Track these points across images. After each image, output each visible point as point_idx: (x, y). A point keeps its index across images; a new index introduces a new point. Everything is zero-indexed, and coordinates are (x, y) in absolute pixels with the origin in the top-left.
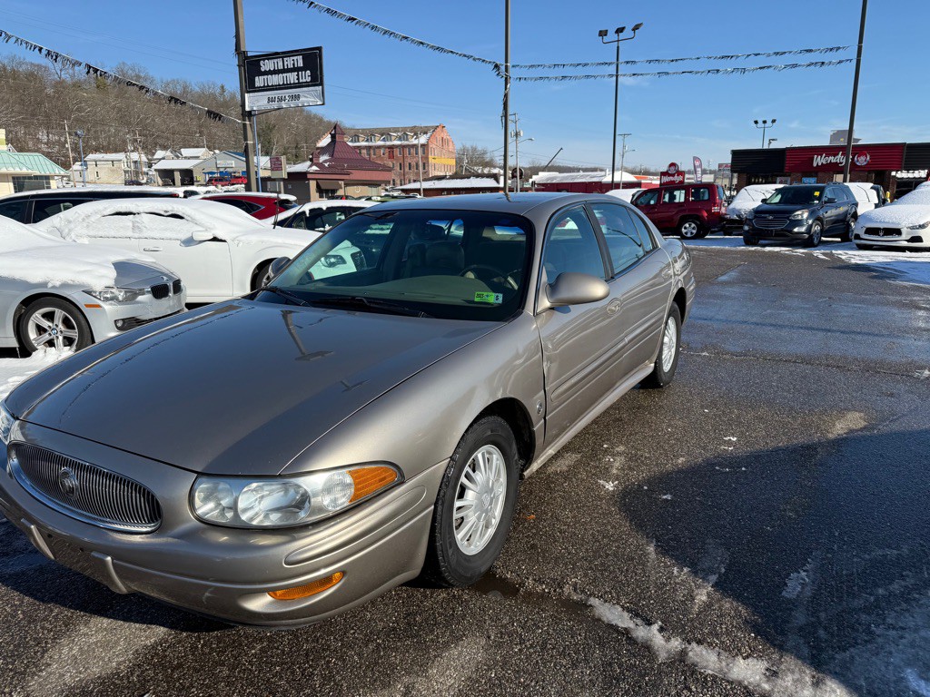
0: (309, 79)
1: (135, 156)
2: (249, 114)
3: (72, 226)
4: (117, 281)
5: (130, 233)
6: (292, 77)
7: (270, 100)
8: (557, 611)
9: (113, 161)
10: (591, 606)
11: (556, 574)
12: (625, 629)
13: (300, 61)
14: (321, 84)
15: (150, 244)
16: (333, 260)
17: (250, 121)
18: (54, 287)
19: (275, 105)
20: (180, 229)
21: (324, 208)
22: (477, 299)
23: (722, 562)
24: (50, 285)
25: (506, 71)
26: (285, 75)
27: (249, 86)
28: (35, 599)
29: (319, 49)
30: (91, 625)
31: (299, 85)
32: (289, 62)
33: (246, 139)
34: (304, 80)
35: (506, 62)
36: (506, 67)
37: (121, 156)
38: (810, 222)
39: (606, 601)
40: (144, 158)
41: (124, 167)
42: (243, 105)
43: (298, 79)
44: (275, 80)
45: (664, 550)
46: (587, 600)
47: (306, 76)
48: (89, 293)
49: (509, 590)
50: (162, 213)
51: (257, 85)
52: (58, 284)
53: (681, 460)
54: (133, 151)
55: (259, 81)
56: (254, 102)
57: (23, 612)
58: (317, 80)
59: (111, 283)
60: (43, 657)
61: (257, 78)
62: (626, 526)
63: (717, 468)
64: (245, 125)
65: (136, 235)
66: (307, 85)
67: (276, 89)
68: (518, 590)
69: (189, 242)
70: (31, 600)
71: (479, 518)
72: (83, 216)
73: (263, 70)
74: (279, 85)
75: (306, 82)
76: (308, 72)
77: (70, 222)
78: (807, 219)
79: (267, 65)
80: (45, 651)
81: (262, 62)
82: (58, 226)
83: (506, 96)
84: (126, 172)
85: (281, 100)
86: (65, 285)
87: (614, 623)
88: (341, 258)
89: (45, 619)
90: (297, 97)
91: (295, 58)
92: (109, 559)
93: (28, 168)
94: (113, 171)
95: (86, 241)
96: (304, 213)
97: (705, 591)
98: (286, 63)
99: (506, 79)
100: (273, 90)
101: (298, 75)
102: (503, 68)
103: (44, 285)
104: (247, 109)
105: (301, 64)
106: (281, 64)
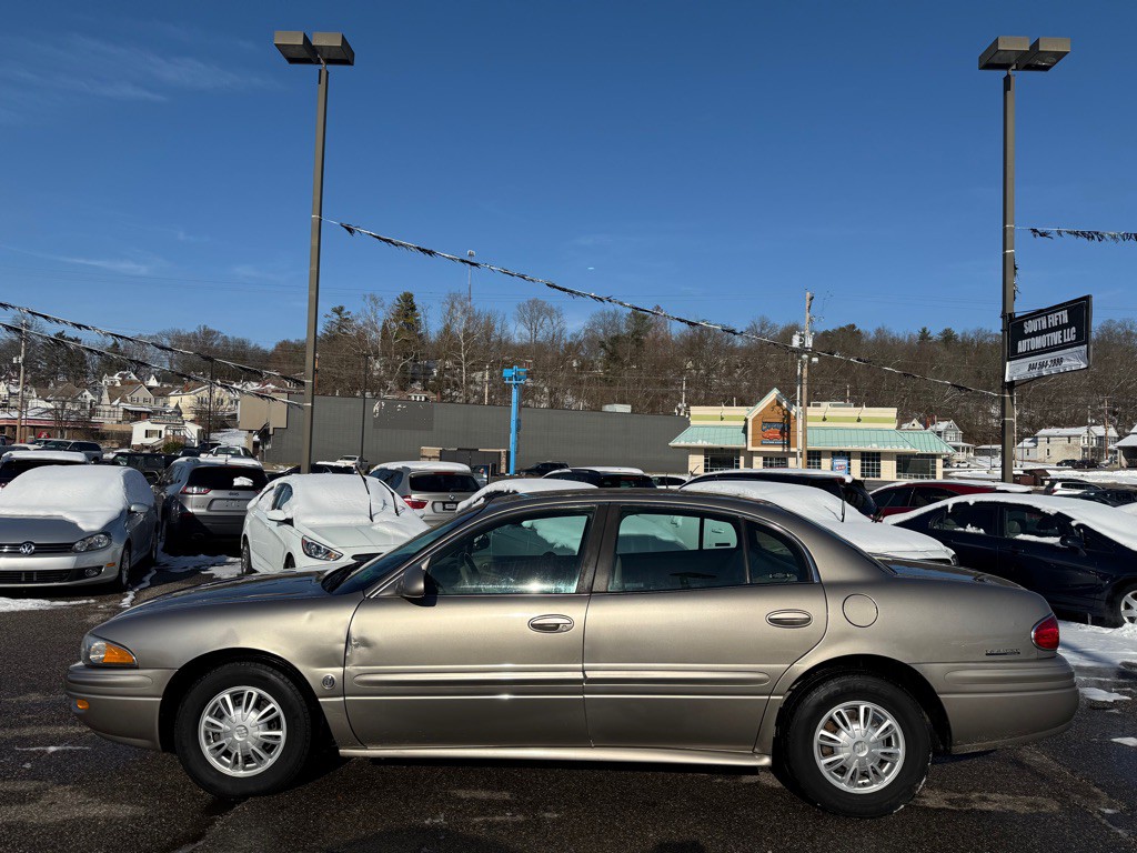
0: (1073, 338)
1: (1099, 431)
2: (1012, 385)
6: (1056, 337)
7: (1032, 367)
9: (1069, 437)
13: (1064, 316)
14: (1087, 342)
17: (1009, 393)
19: (1035, 373)
21: (971, 503)
26: (1048, 335)
27: (1011, 353)
29: (1087, 298)
31: (1063, 346)
32: (1053, 320)
33: (1005, 415)
34: (1069, 340)
37: (1082, 430)
41: (1083, 443)
42: (1003, 376)
43: (1062, 339)
44: (1038, 342)
47: (1071, 334)
51: (1020, 350)
54: (1095, 424)
55: (1022, 346)
56: (1015, 371)
58: (1082, 337)
61: (1020, 343)
64: (1004, 398)
66: (1071, 345)
67: (1039, 354)
73: (1026, 332)
74: (1042, 348)
75: (1071, 341)
76: (1074, 328)
79: (1031, 327)
81: (1026, 324)
84: (1084, 450)
85: (1042, 365)
90: (1060, 361)
91: (1059, 314)
93: (912, 446)
94: (1068, 448)
98: (1050, 321)
100: (1035, 354)
101: (1062, 334)
104: (1007, 379)
105: (1066, 320)
106: (1044, 323)
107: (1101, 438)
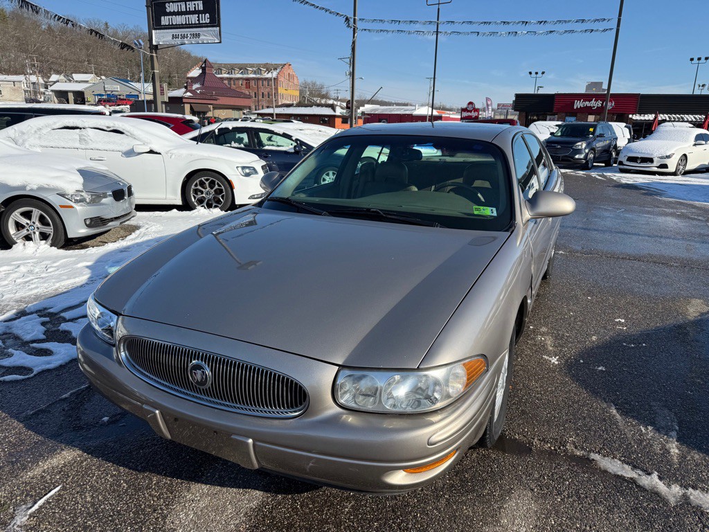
0: (208, 21)
1: (33, 78)
2: (156, 48)
3: (26, 137)
4: (84, 185)
5: (77, 145)
6: (194, 19)
7: (174, 37)
8: (570, 465)
9: (14, 82)
10: (593, 460)
11: (553, 434)
12: (631, 479)
13: (200, 5)
14: (219, 25)
15: (96, 155)
16: (247, 171)
17: (156, 53)
18: (31, 190)
19: (178, 41)
20: (123, 143)
21: (231, 128)
22: (476, 213)
23: (672, 421)
24: (28, 188)
25: (354, 22)
26: (187, 16)
27: (156, 24)
28: (130, 469)
30: (193, 490)
31: (200, 26)
32: (191, 6)
33: (153, 68)
34: (204, 22)
35: (355, 15)
36: (355, 19)
37: (21, 78)
38: (587, 151)
39: (605, 456)
40: (41, 81)
41: (24, 87)
42: (151, 40)
43: (199, 20)
44: (179, 20)
45: (624, 412)
46: (588, 455)
47: (206, 18)
48: (63, 195)
49: (523, 449)
50: (105, 128)
51: (163, 23)
52: (35, 187)
53: (594, 338)
54: (31, 74)
55: (165, 20)
56: (159, 37)
57: (125, 482)
58: (215, 22)
59: (80, 187)
60: (165, 523)
61: (163, 18)
62: (585, 394)
63: (625, 344)
64: (152, 57)
65: (83, 147)
66: (206, 26)
67: (180, 28)
68: (531, 449)
69: (130, 153)
70: (127, 470)
72: (35, 129)
73: (168, 11)
74: (182, 24)
75: (206, 23)
76: (208, 15)
77: (23, 133)
78: (585, 148)
79: (171, 7)
80: (164, 517)
81: (167, 5)
82: (13, 136)
83: (354, 43)
84: (25, 91)
85: (183, 37)
86: (41, 189)
87: (619, 473)
88: (254, 169)
89: (148, 488)
90: (198, 35)
92: (250, 441)
94: (14, 90)
95: (39, 150)
96: (214, 131)
97: (674, 446)
98: (188, 6)
99: (354, 29)
100: (177, 28)
101: (198, 17)
102: (352, 21)
103: (24, 188)
104: (154, 43)
105: (201, 8)
106: (183, 7)
107: (34, 83)
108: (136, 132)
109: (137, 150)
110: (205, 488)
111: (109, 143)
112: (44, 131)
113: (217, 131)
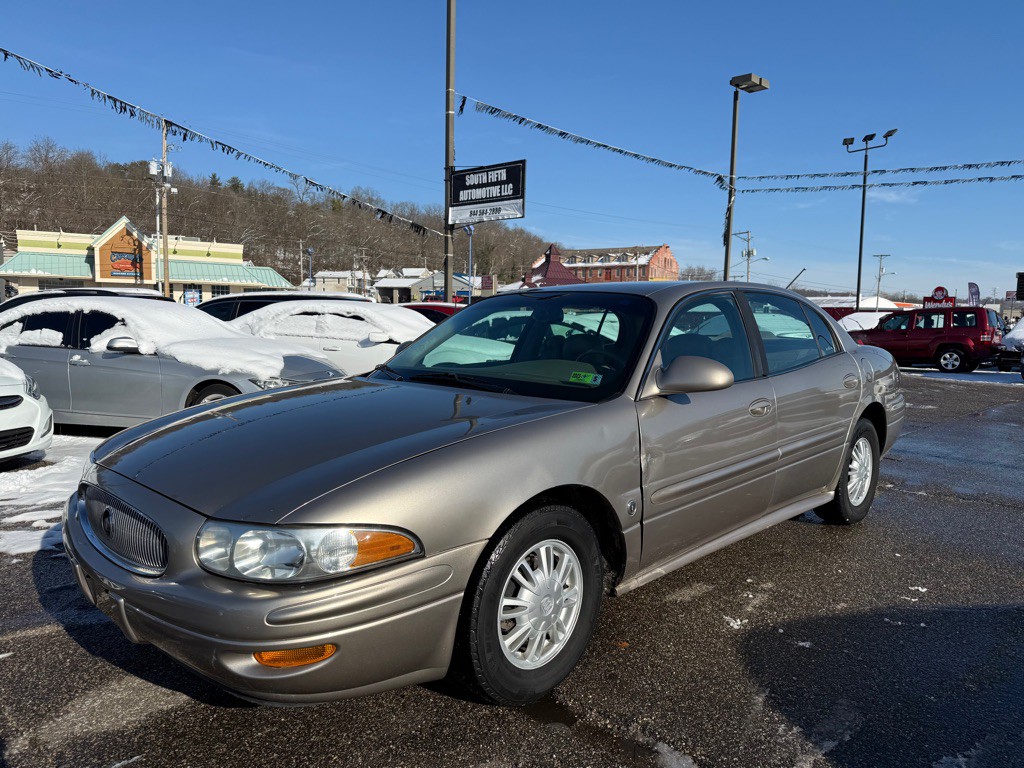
0: (510, 192)
1: (359, 274)
2: (452, 227)
3: (262, 323)
4: (283, 373)
5: (313, 333)
6: (495, 191)
7: (473, 214)
8: (612, 751)
9: (339, 279)
10: (656, 751)
11: (625, 710)
13: (503, 175)
14: (523, 197)
15: (330, 344)
17: (452, 234)
18: (224, 374)
19: (476, 219)
20: (360, 330)
22: (572, 380)
23: (849, 728)
24: (221, 372)
25: (731, 182)
26: (488, 189)
27: (453, 200)
28: (88, 651)
29: (523, 162)
31: (501, 198)
32: (493, 176)
33: (446, 252)
34: (506, 194)
35: (732, 173)
36: (731, 179)
37: (347, 274)
39: (676, 749)
40: (368, 277)
41: (348, 284)
42: (447, 219)
43: (500, 192)
44: (479, 193)
45: (776, 702)
46: (654, 745)
47: (508, 189)
48: (254, 382)
49: (565, 716)
50: (345, 314)
51: (461, 199)
52: (228, 371)
53: (842, 605)
54: (358, 269)
55: (464, 195)
56: (457, 216)
57: (72, 661)
58: (519, 193)
59: (276, 373)
60: (67, 703)
61: (461, 193)
62: (738, 669)
63: (886, 620)
64: (446, 238)
65: (318, 335)
66: (508, 198)
67: (479, 203)
68: (576, 720)
69: (366, 343)
70: (84, 651)
71: (536, 626)
72: (273, 314)
73: (467, 184)
74: (482, 199)
75: (509, 195)
76: (511, 185)
77: (261, 320)
79: (472, 180)
80: (71, 699)
81: (467, 177)
82: (250, 323)
83: (729, 209)
85: (483, 213)
86: (234, 374)
89: (87, 671)
90: (498, 210)
91: (499, 172)
92: (122, 600)
93: (258, 281)
95: (273, 337)
96: (487, 322)
97: (812, 759)
98: (490, 177)
99: (730, 192)
100: (476, 203)
101: (500, 189)
102: (727, 180)
103: (216, 372)
104: (450, 222)
105: (504, 178)
106: (485, 178)
108: (378, 319)
109: (374, 338)
110: (137, 681)
111: (346, 331)
112: (281, 318)
113: (491, 322)
